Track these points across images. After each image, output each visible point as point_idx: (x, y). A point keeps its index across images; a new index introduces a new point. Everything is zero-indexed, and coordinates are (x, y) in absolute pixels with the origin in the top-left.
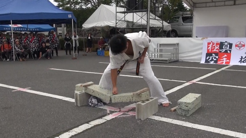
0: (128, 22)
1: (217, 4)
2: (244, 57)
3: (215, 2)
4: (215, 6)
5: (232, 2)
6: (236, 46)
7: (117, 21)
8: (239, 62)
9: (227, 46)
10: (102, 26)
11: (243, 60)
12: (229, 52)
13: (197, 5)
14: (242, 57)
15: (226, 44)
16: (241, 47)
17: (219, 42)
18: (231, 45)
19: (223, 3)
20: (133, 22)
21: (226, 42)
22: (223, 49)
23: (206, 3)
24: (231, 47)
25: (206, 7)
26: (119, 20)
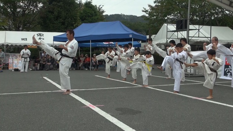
26: (169, 38)
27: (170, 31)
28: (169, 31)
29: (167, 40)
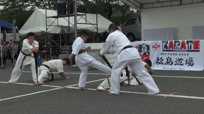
0: (62, 27)
1: (164, 4)
2: (160, 58)
3: (162, 2)
4: (162, 7)
5: (178, 2)
6: (153, 47)
7: (48, 27)
8: (156, 63)
9: (145, 48)
10: (37, 32)
11: (159, 61)
12: (147, 54)
13: (145, 6)
14: (158, 58)
15: (144, 46)
16: (157, 47)
17: (138, 45)
18: (148, 46)
19: (169, 4)
20: (69, 26)
21: (144, 44)
22: (142, 52)
23: (153, 3)
24: (148, 49)
25: (153, 8)
26: (50, 26)
27: (51, 17)
28: (48, 17)
29: (46, 27)
